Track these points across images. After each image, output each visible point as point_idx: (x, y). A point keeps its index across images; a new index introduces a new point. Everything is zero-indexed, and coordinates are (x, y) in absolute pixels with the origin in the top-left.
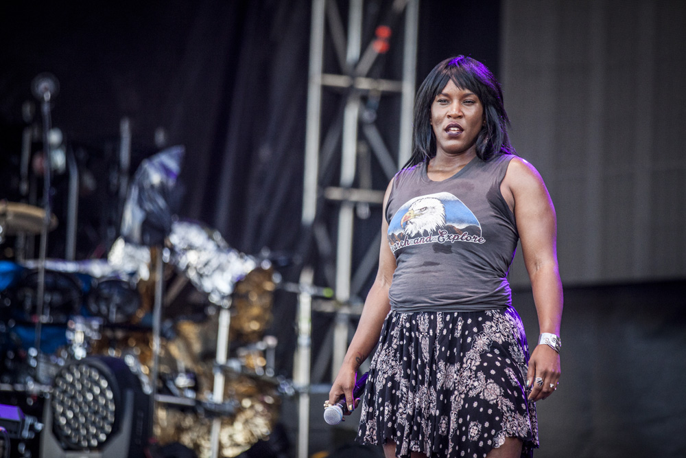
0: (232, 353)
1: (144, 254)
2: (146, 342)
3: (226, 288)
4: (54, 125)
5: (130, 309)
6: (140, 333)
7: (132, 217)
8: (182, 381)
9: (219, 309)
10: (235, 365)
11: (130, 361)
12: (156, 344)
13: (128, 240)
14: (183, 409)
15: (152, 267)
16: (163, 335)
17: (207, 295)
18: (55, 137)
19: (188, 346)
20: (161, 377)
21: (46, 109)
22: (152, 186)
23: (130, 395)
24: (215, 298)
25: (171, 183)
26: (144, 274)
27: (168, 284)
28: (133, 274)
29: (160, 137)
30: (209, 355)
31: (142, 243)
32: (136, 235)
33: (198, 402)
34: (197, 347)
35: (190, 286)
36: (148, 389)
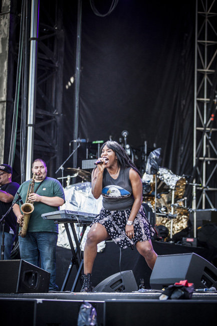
0: (175, 202)
1: (152, 176)
2: (153, 200)
3: (174, 184)
4: (127, 144)
5: (148, 191)
6: (151, 197)
7: (148, 167)
8: (163, 209)
9: (172, 190)
10: (176, 204)
11: (149, 204)
12: (155, 200)
13: (147, 173)
14: (163, 217)
15: (154, 180)
16: (157, 197)
17: (169, 186)
18: (127, 146)
19: (164, 200)
20: (157, 208)
21: (125, 139)
22: (153, 158)
23: (149, 213)
24: (171, 187)
25: (158, 157)
26: (152, 181)
27: (158, 184)
28: (149, 181)
29: (155, 145)
30: (169, 202)
31: (151, 174)
32: (150, 172)
33: (167, 215)
34: (166, 200)
35: (164, 184)
36: (154, 212)
